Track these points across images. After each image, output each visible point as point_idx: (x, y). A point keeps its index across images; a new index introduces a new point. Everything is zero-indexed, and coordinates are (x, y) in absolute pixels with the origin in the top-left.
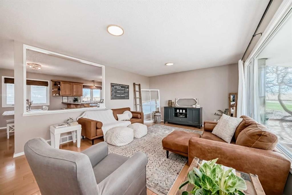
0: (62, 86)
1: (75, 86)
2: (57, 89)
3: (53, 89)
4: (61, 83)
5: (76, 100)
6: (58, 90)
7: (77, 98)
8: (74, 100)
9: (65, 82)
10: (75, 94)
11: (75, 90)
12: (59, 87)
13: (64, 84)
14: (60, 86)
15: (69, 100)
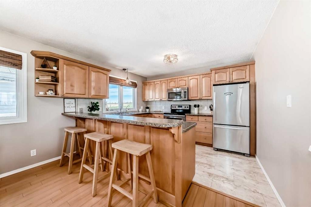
0: (64, 71)
1: (93, 75)
2: (50, 78)
3: (38, 78)
4: (61, 62)
5: (94, 107)
6: (52, 81)
7: (97, 103)
8: (90, 108)
9: (70, 62)
10: (93, 93)
11: (93, 84)
12: (55, 73)
13: (67, 65)
14: (58, 69)
15: (79, 107)
